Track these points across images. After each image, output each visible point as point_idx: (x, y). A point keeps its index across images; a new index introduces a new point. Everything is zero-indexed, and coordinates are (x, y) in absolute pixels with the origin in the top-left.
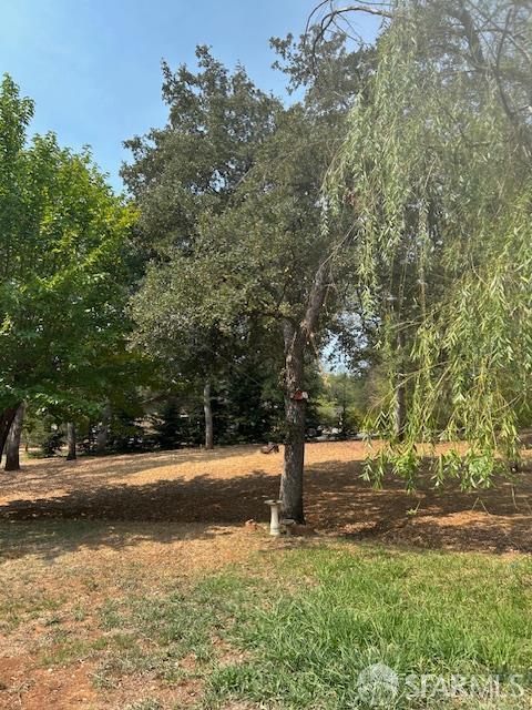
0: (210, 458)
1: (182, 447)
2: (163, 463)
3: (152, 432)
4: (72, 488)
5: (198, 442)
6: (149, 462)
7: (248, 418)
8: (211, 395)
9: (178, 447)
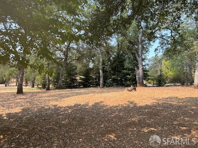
0: (103, 92)
1: (91, 87)
2: (81, 94)
3: (80, 81)
4: (22, 108)
5: (97, 85)
6: (74, 93)
7: (118, 76)
8: (102, 65)
9: (89, 87)
